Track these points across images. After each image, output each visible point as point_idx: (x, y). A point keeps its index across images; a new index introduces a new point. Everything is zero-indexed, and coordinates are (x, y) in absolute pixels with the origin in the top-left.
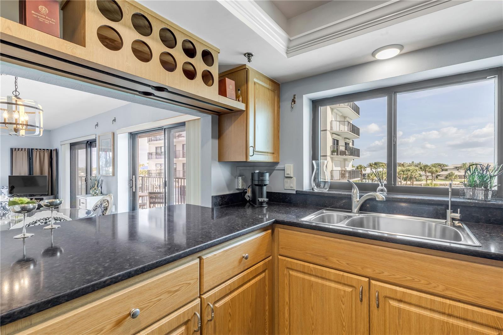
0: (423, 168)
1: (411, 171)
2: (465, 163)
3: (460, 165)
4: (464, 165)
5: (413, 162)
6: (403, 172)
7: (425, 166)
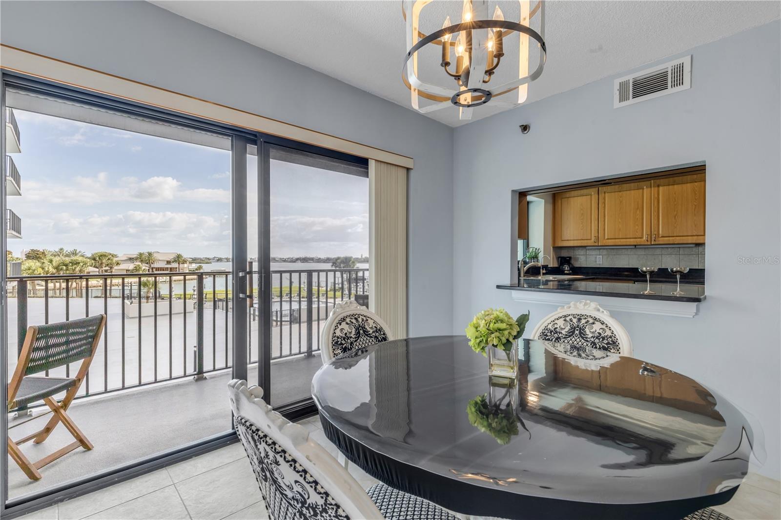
0: (98, 259)
1: (82, 264)
2: (142, 252)
3: (135, 256)
4: (141, 254)
5: (61, 249)
6: (66, 265)
7: (101, 256)
